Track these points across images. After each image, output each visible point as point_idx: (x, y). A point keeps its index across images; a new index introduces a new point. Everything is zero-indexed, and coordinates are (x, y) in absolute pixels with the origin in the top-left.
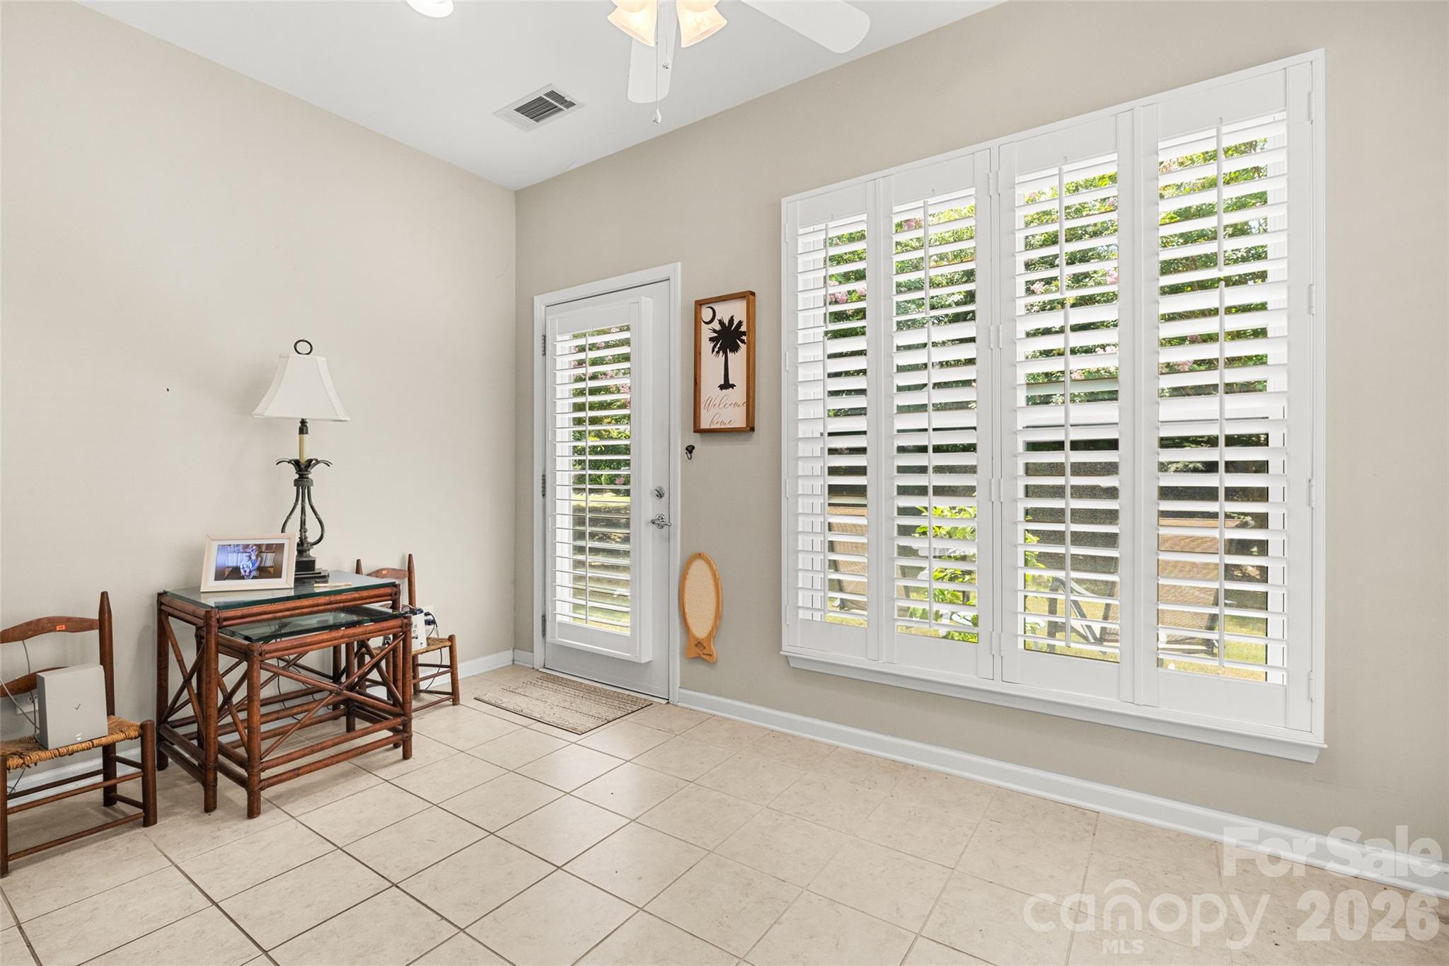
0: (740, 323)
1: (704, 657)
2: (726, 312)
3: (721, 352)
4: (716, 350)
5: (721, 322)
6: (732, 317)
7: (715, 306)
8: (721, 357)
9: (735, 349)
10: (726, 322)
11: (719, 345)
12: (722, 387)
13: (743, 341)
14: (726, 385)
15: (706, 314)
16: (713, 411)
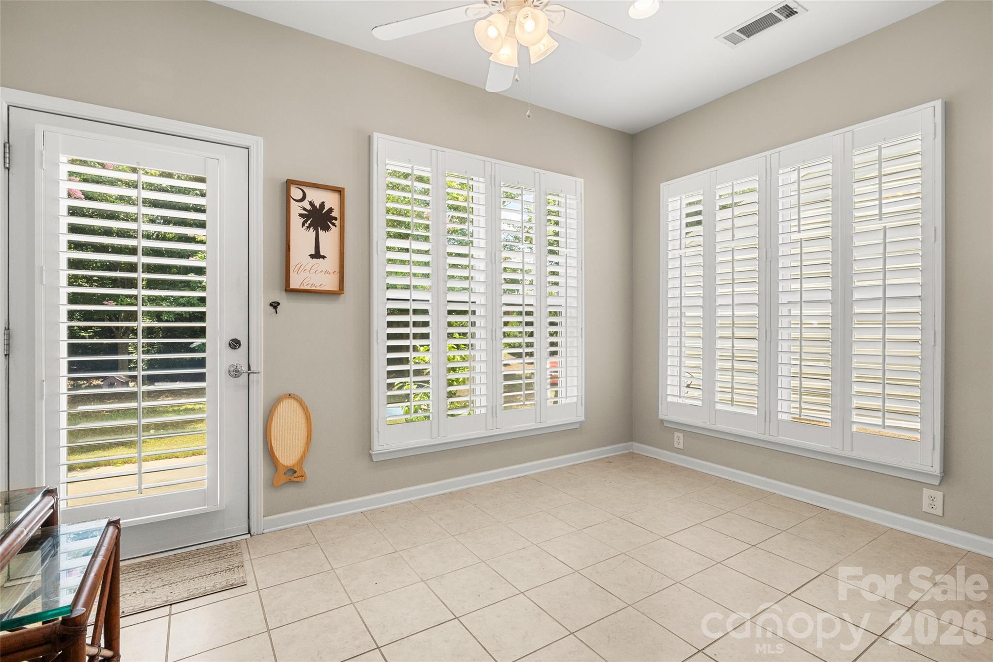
0: (331, 210)
1: (296, 479)
2: (316, 197)
3: (311, 228)
4: (307, 225)
5: (311, 203)
6: (323, 203)
7: (306, 189)
8: (312, 233)
9: (326, 228)
10: (318, 205)
11: (309, 222)
12: (312, 256)
13: (334, 224)
14: (317, 255)
15: (296, 193)
16: (303, 275)
